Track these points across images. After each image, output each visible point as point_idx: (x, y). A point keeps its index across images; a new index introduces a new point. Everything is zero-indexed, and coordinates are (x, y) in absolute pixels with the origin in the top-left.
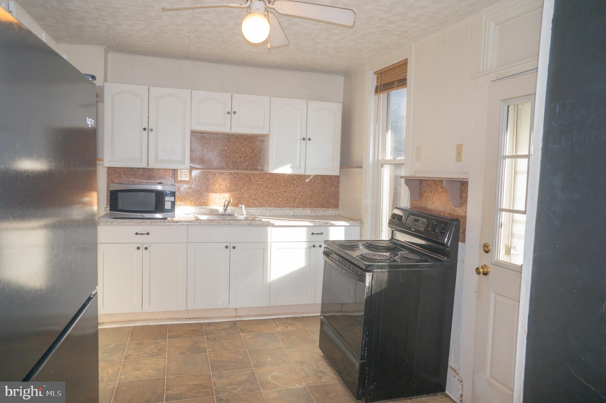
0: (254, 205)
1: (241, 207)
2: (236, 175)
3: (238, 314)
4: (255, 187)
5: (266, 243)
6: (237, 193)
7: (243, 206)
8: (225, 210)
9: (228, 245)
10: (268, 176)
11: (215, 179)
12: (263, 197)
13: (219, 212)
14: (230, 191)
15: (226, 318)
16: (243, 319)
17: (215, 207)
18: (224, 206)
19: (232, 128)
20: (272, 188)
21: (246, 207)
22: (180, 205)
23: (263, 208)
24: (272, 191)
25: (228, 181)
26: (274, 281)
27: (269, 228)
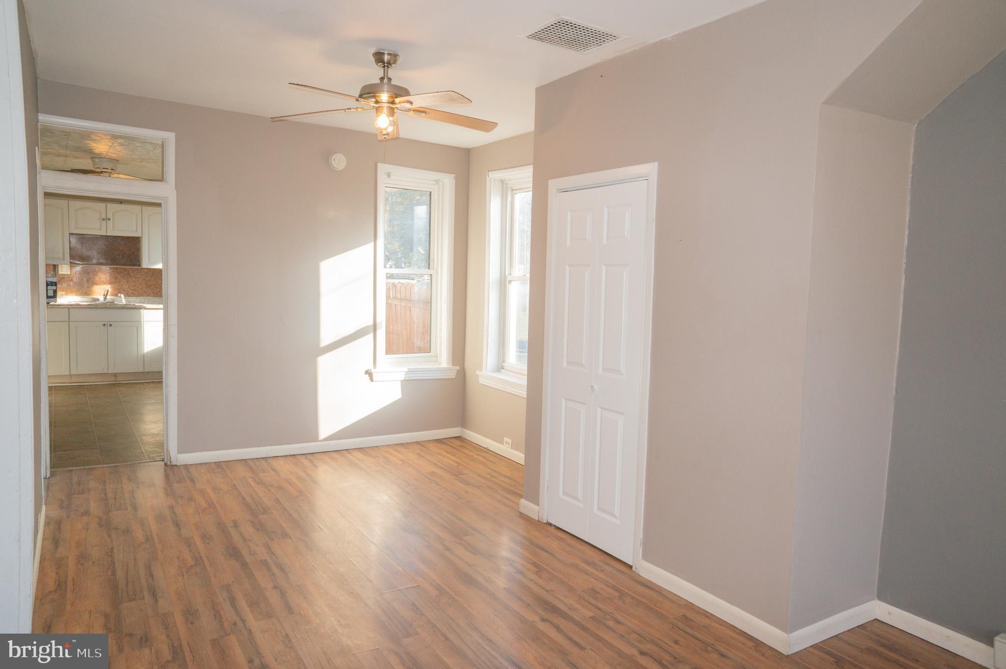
0: (133, 295)
1: (120, 296)
2: (115, 270)
3: (118, 380)
4: (134, 279)
5: (140, 321)
6: (116, 284)
7: (122, 296)
8: (105, 298)
9: (106, 323)
10: (146, 271)
11: (95, 273)
12: (141, 288)
13: (100, 300)
14: (110, 283)
15: (106, 382)
16: (121, 382)
17: (96, 297)
18: (104, 295)
19: (108, 231)
20: (150, 280)
21: (125, 296)
22: (62, 295)
23: (142, 297)
24: (150, 283)
25: (108, 274)
26: (148, 353)
27: (142, 310)
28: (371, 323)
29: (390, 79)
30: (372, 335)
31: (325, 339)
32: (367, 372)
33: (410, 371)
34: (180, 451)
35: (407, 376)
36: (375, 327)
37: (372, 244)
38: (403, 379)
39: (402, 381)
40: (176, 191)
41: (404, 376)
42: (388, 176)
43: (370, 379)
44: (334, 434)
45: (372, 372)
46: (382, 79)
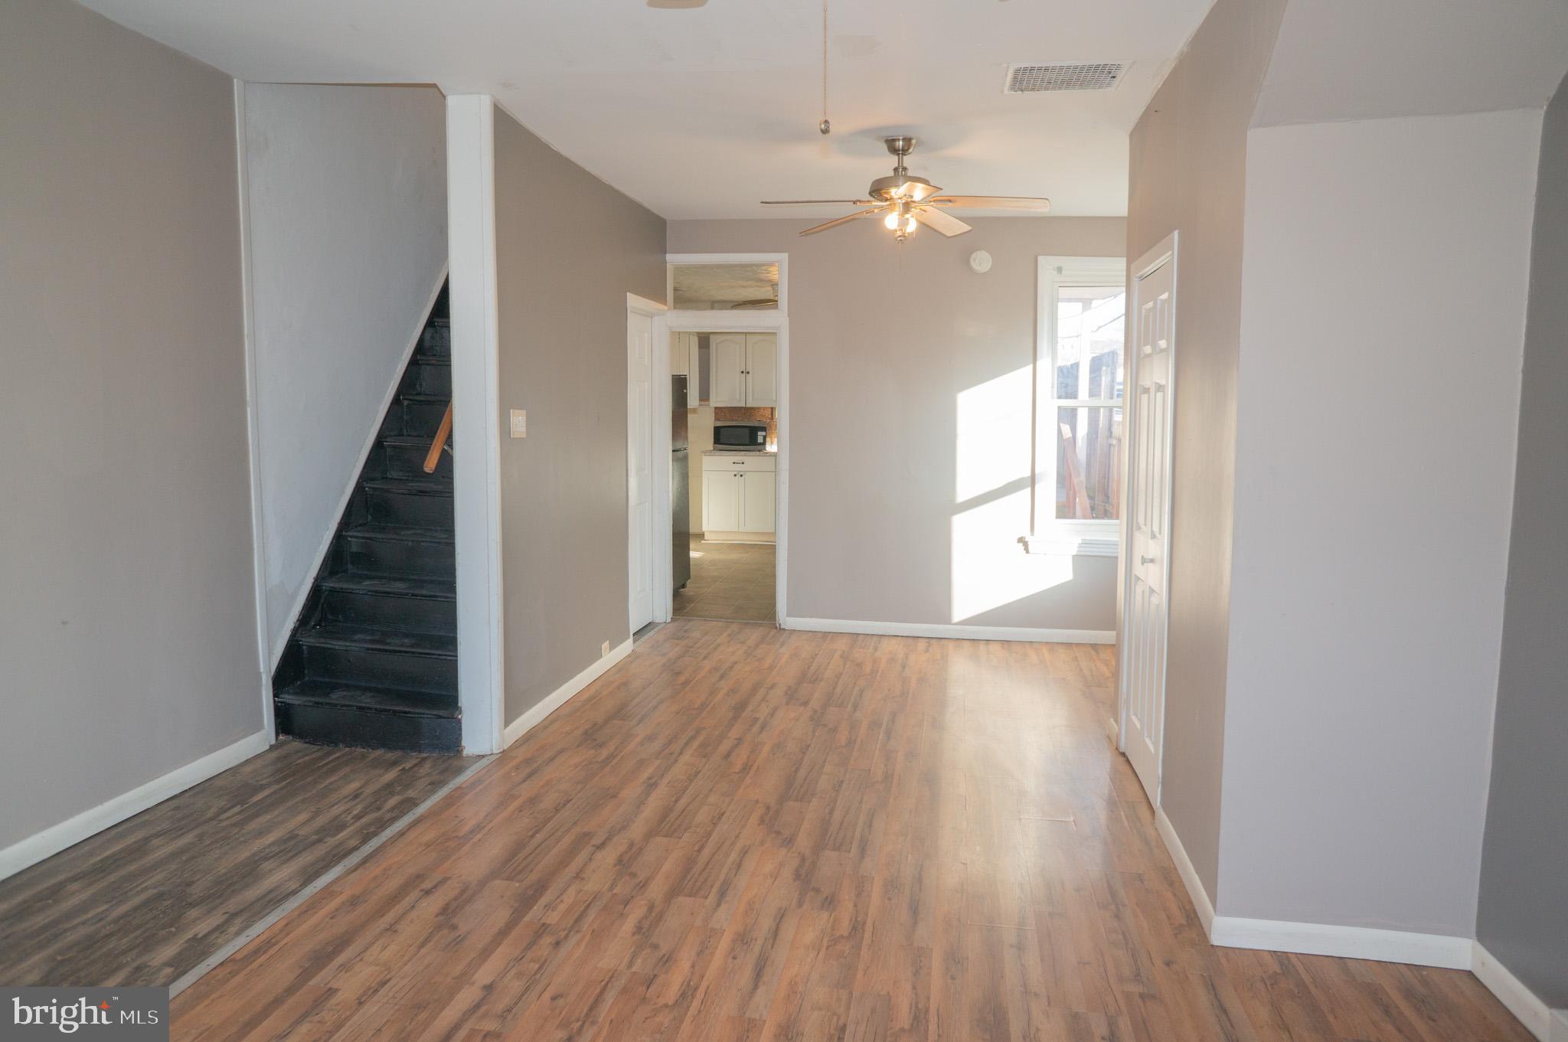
28: (1028, 474)
29: (905, 169)
30: (1029, 490)
31: (963, 494)
32: (1021, 540)
33: (1085, 543)
34: (788, 615)
35: (1082, 549)
36: (1032, 481)
37: (1031, 366)
38: (1075, 553)
39: (1074, 556)
40: (788, 318)
41: (1077, 549)
42: (1058, 271)
43: (1025, 549)
44: (973, 617)
45: (1026, 540)
46: (896, 170)
